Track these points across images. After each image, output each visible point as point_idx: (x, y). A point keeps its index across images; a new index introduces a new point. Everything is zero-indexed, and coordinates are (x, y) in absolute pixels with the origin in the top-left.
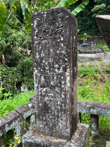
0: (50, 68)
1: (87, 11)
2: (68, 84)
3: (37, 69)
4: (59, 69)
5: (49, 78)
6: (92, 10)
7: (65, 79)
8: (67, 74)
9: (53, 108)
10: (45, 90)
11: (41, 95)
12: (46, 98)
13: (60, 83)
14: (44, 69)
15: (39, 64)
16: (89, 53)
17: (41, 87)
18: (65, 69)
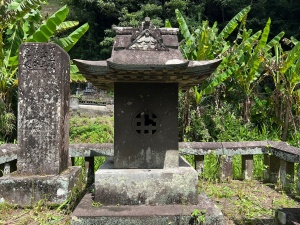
0: (39, 98)
1: (95, 42)
2: (59, 114)
3: (23, 99)
4: (49, 99)
5: (37, 109)
6: (101, 43)
7: (55, 109)
8: (58, 104)
9: (41, 141)
10: (31, 121)
11: (26, 127)
12: (33, 131)
13: (50, 113)
14: (32, 99)
15: (26, 94)
16: (96, 103)
17: (27, 118)
18: (56, 100)
